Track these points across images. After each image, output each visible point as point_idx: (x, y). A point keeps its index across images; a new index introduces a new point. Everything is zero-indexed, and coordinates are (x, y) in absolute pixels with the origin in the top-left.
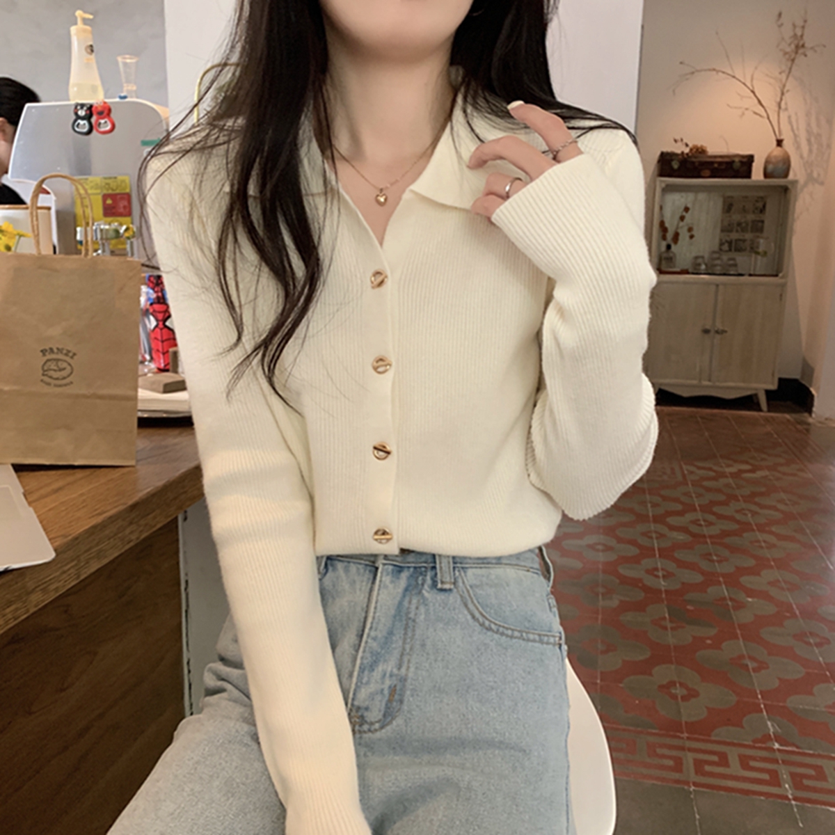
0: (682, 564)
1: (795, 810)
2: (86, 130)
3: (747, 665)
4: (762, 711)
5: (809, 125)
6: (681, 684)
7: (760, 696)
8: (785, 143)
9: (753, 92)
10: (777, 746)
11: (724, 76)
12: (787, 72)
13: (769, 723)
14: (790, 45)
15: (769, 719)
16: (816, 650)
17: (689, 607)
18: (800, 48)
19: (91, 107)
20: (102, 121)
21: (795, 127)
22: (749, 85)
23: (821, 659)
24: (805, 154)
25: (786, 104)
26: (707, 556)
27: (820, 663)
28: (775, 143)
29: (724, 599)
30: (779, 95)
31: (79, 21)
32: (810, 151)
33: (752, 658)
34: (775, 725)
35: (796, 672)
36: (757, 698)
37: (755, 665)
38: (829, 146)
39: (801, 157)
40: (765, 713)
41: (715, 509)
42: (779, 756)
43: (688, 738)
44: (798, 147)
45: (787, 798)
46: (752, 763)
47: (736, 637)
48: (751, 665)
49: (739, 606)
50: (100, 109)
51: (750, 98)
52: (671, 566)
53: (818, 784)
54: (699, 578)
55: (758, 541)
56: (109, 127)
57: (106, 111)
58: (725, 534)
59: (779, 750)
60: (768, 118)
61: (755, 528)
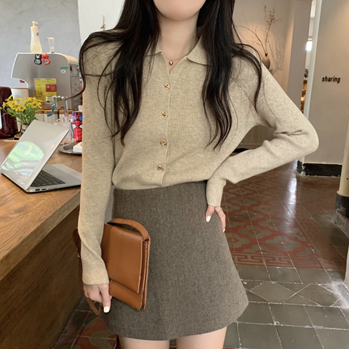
0: (233, 204)
1: (266, 268)
2: (39, 63)
3: (254, 233)
4: (258, 244)
5: (276, 48)
6: (234, 239)
7: (257, 240)
8: (268, 55)
9: (256, 35)
10: (262, 253)
11: (246, 29)
12: (268, 28)
13: (260, 247)
14: (269, 19)
15: (260, 246)
16: (275, 227)
17: (236, 217)
18: (272, 19)
19: (41, 56)
20: (45, 60)
21: (272, 49)
22: (255, 33)
23: (277, 230)
24: (276, 59)
25: (268, 40)
26: (242, 202)
27: (276, 231)
28: (265, 55)
29: (247, 214)
30: (266, 37)
31: (34, 25)
32: (277, 58)
33: (256, 231)
34: (262, 248)
35: (269, 233)
36: (256, 241)
37: (256, 232)
38: (284, 56)
39: (274, 60)
40: (259, 245)
41: (245, 187)
42: (262, 255)
43: (236, 252)
44: (273, 56)
45: (264, 265)
46: (255, 258)
47: (250, 225)
48: (255, 232)
49: (252, 216)
50: (45, 56)
51: (255, 37)
52: (230, 205)
53: (273, 262)
54: (239, 208)
55: (258, 196)
56: (48, 62)
57: (47, 57)
58: (248, 194)
59: (263, 254)
60: (262, 45)
61: (257, 192)
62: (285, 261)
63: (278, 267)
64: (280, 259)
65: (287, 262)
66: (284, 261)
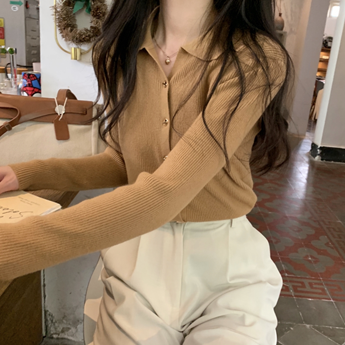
1: (295, 300)
7: (278, 254)
10: (286, 274)
13: (283, 266)
32: (292, 19)
45: (291, 296)
53: (303, 289)
62: (318, 288)
63: (310, 299)
64: (311, 284)
65: (320, 291)
66: (316, 288)
